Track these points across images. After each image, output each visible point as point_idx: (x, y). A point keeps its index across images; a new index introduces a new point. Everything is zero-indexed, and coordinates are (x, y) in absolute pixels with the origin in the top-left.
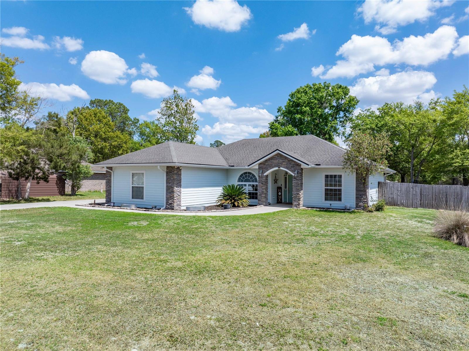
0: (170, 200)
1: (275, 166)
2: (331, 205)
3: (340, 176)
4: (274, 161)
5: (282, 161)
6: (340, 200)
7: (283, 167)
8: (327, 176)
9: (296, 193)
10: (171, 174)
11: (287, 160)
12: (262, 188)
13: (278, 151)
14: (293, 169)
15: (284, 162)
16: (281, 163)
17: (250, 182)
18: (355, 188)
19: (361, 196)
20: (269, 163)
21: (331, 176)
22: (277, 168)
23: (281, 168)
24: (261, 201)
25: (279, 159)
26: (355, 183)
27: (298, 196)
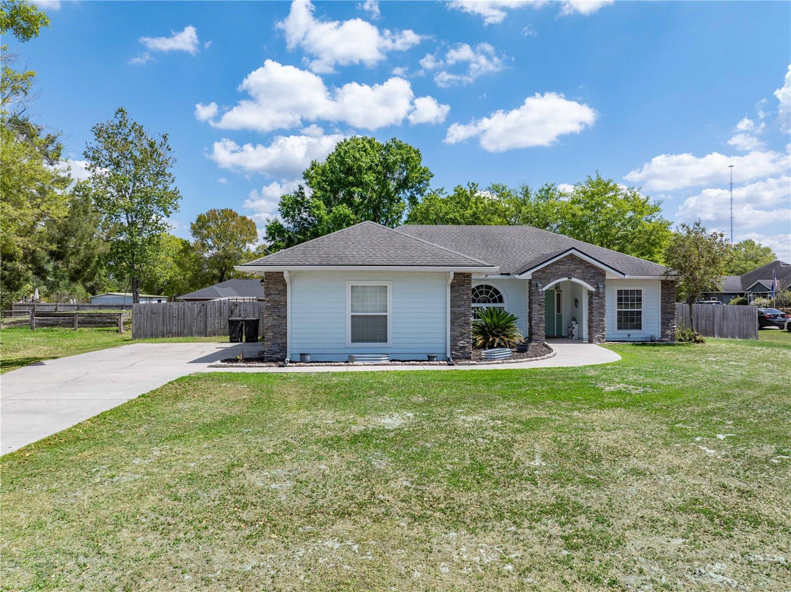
0: (459, 340)
1: (563, 276)
2: (629, 335)
3: (639, 292)
4: (561, 267)
5: (574, 267)
6: (639, 327)
7: (577, 278)
8: (620, 292)
9: (598, 318)
10: (462, 287)
11: (583, 267)
12: (540, 312)
13: (573, 251)
14: (594, 281)
15: (578, 269)
16: (574, 271)
17: (489, 302)
18: (660, 309)
19: (669, 320)
20: (553, 270)
21: (626, 292)
22: (566, 279)
23: (573, 279)
24: (539, 335)
25: (569, 264)
26: (660, 302)
27: (603, 324)
